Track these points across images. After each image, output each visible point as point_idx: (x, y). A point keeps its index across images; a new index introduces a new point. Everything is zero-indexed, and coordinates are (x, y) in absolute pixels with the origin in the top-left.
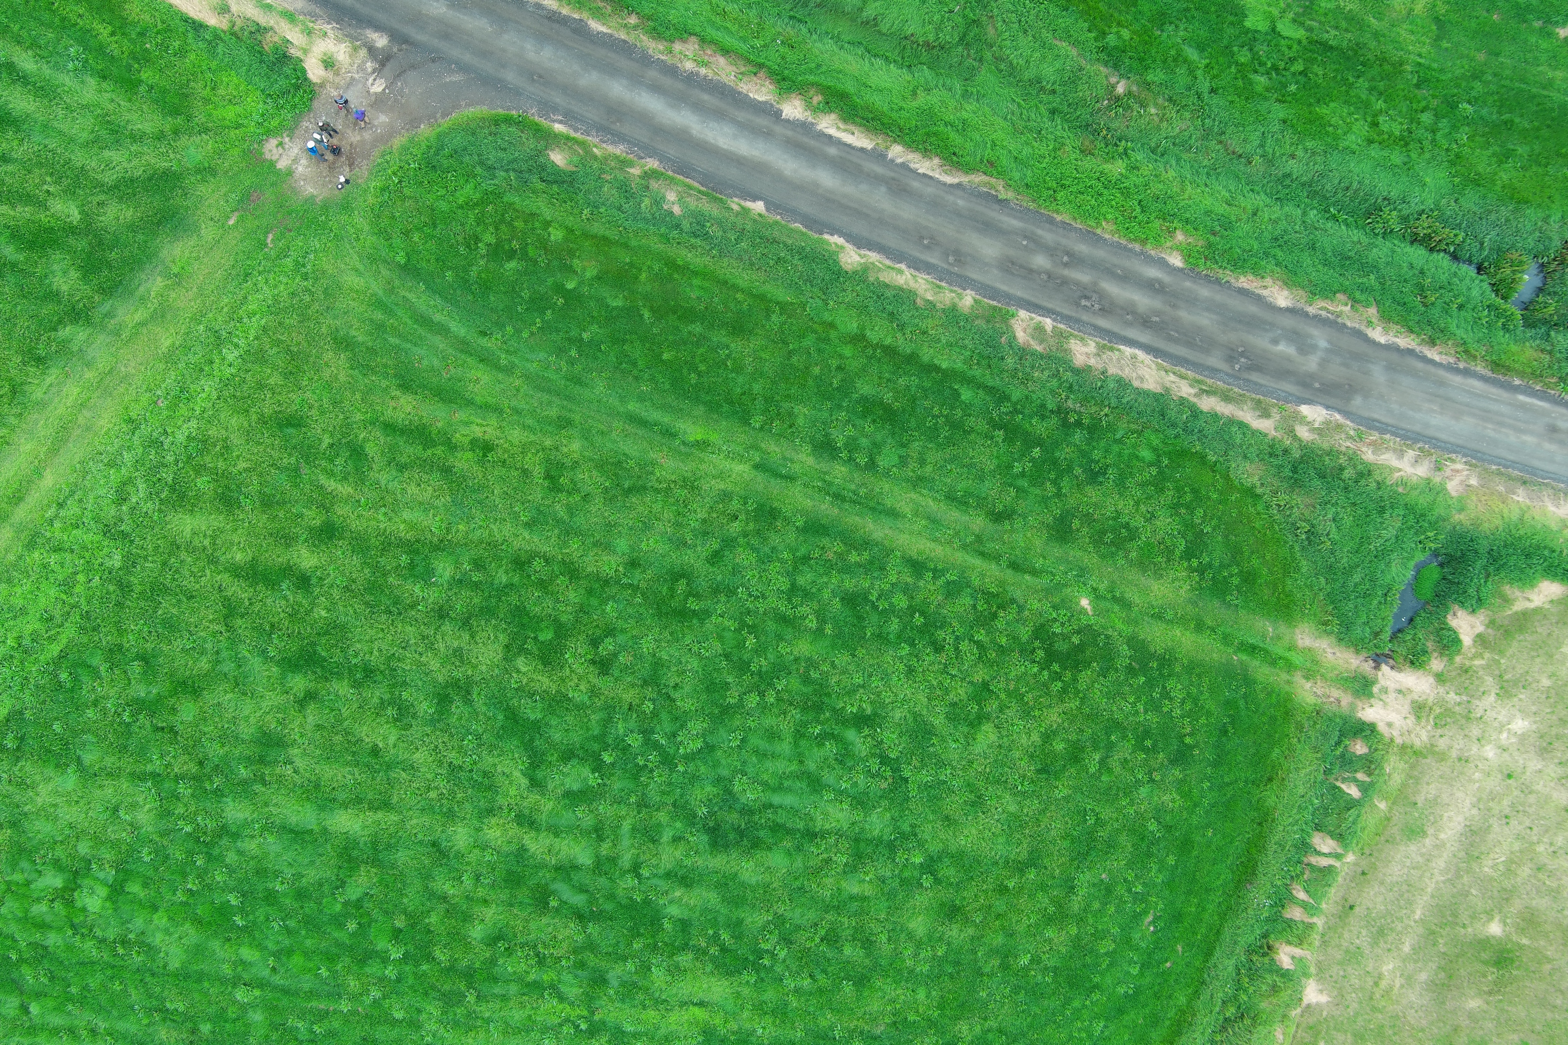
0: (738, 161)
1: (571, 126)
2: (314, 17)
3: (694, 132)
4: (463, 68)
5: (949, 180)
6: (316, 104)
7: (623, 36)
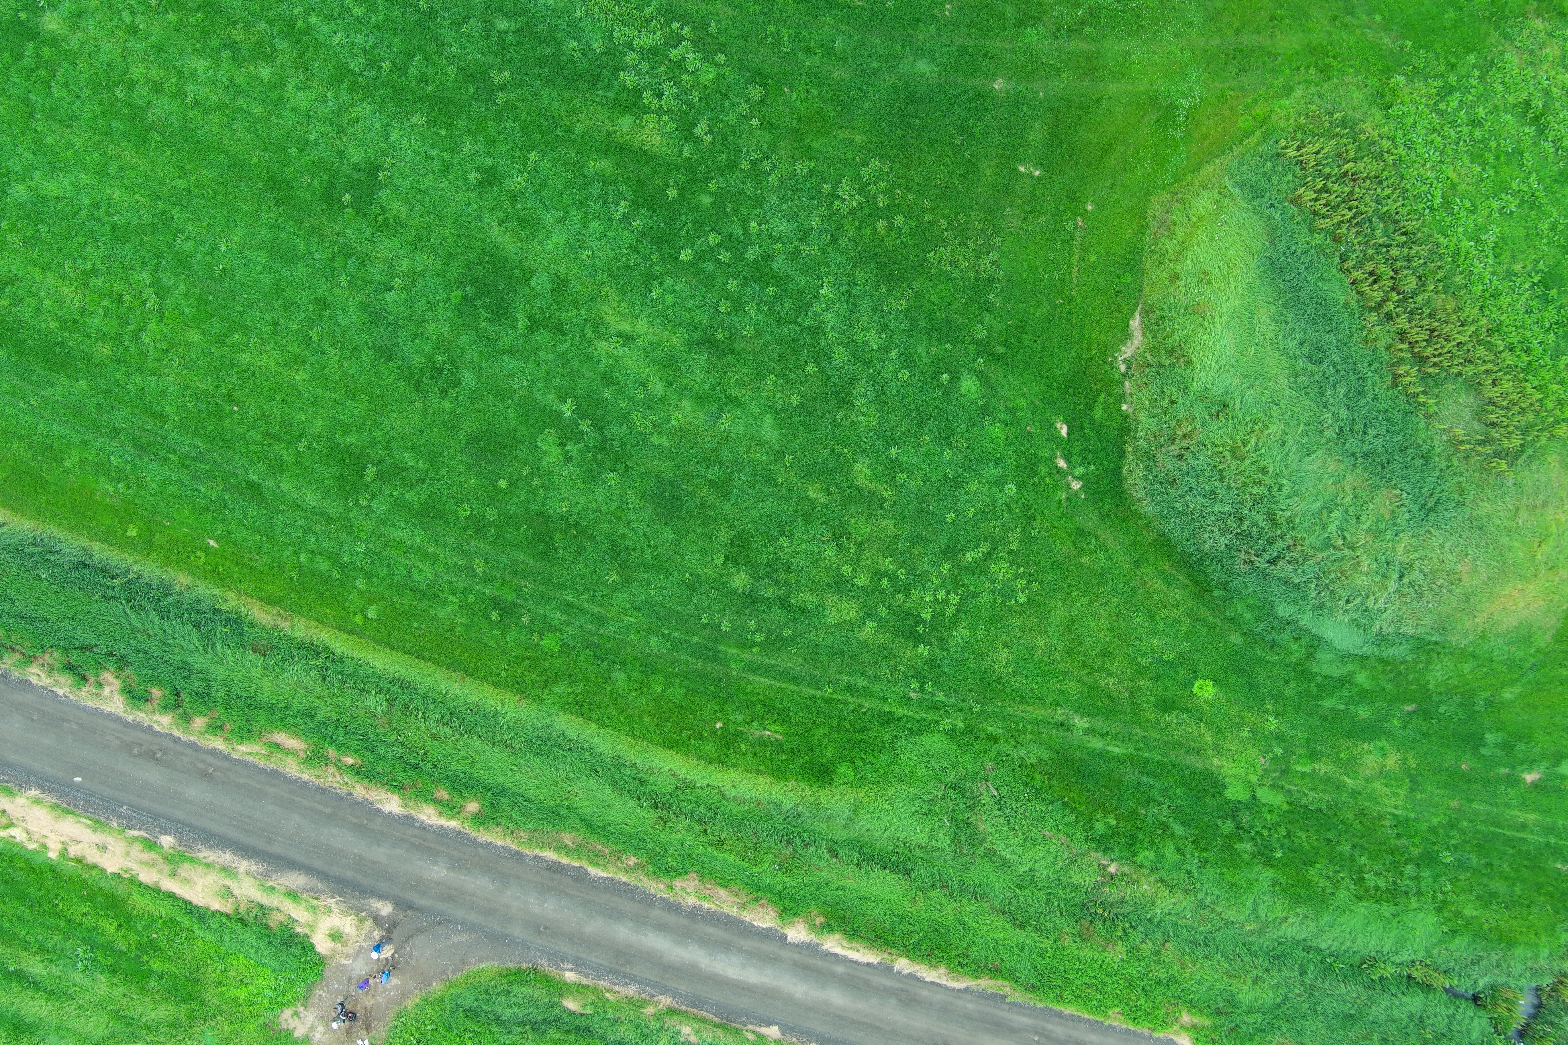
0: (749, 990)
1: (581, 973)
2: (316, 893)
3: (703, 966)
4: (470, 927)
5: (956, 985)
6: (327, 973)
7: (624, 879)
